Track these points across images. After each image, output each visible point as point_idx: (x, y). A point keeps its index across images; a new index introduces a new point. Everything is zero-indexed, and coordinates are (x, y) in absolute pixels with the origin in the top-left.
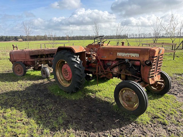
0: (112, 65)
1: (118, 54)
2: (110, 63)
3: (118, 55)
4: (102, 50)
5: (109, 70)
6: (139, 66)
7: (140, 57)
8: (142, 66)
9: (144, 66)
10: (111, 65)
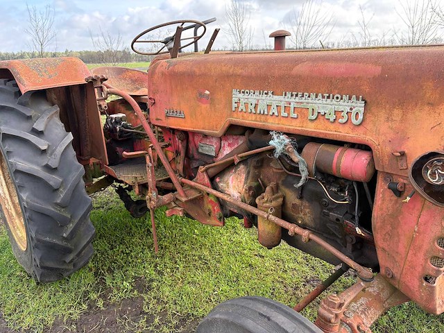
0: (220, 157)
1: (235, 99)
2: (209, 148)
3: (234, 105)
4: (163, 74)
5: (207, 180)
6: (360, 184)
7: (369, 126)
8: (381, 187)
9: (399, 193)
10: (213, 154)
